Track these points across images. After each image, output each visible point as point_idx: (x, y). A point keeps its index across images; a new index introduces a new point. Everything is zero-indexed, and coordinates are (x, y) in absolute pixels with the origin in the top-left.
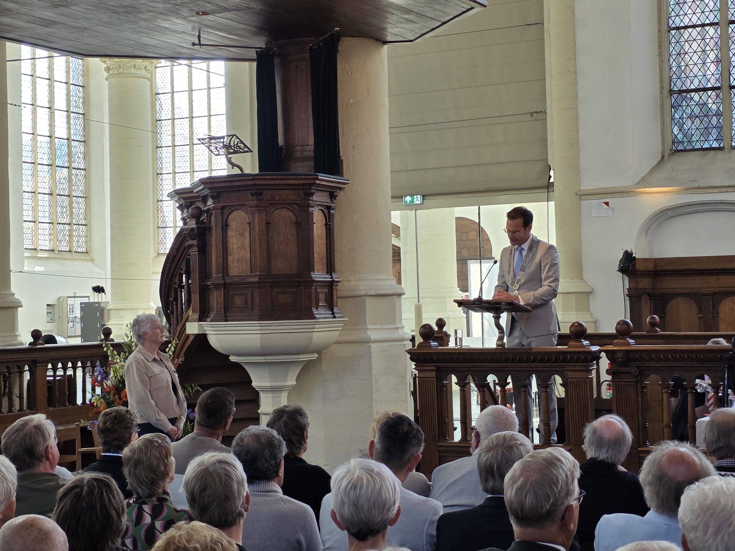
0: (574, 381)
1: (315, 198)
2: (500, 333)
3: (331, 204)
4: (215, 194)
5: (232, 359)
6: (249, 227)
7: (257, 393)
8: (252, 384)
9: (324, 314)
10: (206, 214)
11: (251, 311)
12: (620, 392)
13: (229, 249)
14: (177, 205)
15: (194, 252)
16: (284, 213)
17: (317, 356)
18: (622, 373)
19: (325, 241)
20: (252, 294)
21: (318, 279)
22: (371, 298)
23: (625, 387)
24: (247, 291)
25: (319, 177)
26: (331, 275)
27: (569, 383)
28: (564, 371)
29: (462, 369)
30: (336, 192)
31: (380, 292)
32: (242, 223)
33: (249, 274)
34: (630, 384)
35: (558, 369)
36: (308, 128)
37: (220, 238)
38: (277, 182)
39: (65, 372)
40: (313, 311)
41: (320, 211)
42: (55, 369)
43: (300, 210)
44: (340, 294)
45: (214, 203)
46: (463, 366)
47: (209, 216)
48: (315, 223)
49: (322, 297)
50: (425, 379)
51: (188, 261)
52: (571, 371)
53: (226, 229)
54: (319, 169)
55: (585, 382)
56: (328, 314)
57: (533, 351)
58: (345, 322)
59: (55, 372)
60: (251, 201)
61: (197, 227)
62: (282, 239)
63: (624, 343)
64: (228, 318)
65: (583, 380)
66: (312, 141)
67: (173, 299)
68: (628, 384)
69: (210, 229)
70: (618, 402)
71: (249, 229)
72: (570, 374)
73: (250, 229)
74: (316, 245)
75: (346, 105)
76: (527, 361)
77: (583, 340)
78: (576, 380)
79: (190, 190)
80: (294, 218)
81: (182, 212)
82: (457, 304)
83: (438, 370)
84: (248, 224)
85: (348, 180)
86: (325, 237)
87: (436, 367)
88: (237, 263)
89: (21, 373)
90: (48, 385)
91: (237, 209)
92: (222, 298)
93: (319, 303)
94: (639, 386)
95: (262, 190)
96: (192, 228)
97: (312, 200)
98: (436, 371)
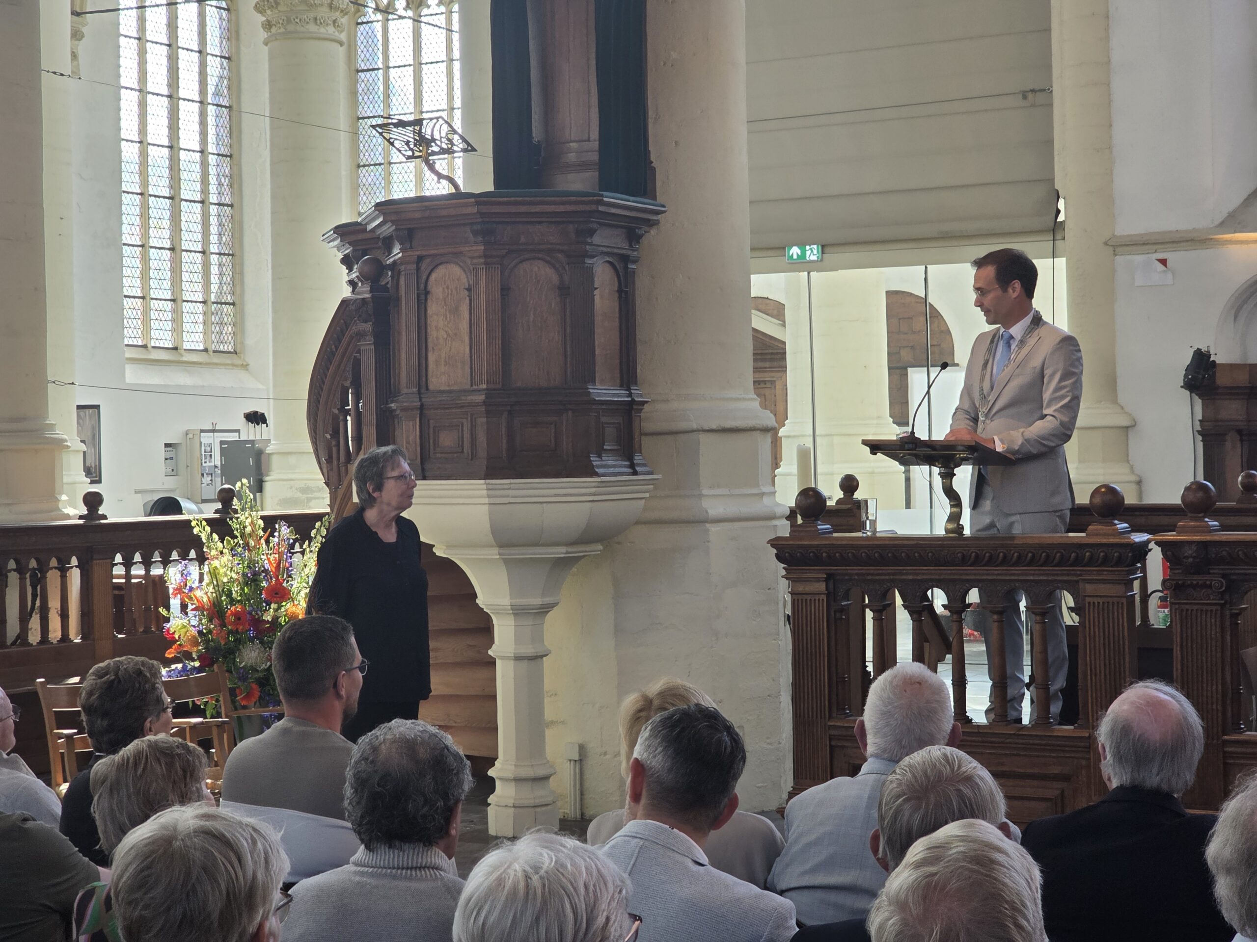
0: (1099, 603)
1: (597, 239)
2: (952, 506)
3: (629, 253)
4: (406, 232)
5: (439, 552)
6: (468, 296)
7: (487, 618)
8: (477, 601)
9: (614, 466)
10: (390, 273)
11: (472, 459)
12: (1189, 625)
13: (430, 340)
14: (340, 256)
15: (368, 346)
16: (536, 268)
17: (601, 547)
18: (1194, 587)
19: (617, 324)
20: (473, 427)
21: (602, 397)
22: (709, 435)
23: (1199, 614)
24: (464, 421)
25: (605, 199)
26: (629, 389)
27: (1087, 605)
28: (1077, 582)
29: (877, 577)
30: (640, 228)
31: (729, 424)
32: (456, 289)
33: (468, 387)
34: (1209, 608)
35: (1065, 578)
36: (589, 107)
37: (414, 319)
38: (523, 209)
39: (148, 570)
40: (591, 461)
41: (607, 265)
42: (128, 564)
43: (568, 264)
44: (647, 426)
45: (402, 250)
46: (881, 572)
47: (396, 276)
48: (596, 288)
49: (610, 431)
50: (805, 597)
51: (357, 364)
52: (1090, 582)
53: (426, 300)
54: (606, 184)
55: (1120, 605)
56: (621, 466)
57: (1016, 542)
58: (654, 482)
59: (128, 571)
60: (472, 246)
61: (373, 297)
62: (531, 319)
63: (1198, 527)
64: (427, 474)
65: (1115, 600)
66: (595, 134)
67: (330, 435)
68: (1205, 608)
69: (398, 299)
70: (1184, 644)
71: (468, 298)
72: (1089, 588)
73: (470, 300)
74: (598, 330)
75: (662, 64)
76: (1005, 561)
77: (1116, 522)
78: (1101, 600)
79: (361, 227)
80: (555, 278)
81: (350, 269)
82: (868, 449)
83: (829, 578)
84: (466, 289)
85: (664, 206)
86: (617, 315)
87: (827, 574)
88: (445, 366)
89: (63, 570)
90: (116, 592)
91: (447, 263)
92: (418, 433)
93: (604, 445)
94: (1228, 613)
95: (496, 225)
96: (363, 299)
97: (591, 244)
98: (827, 580)
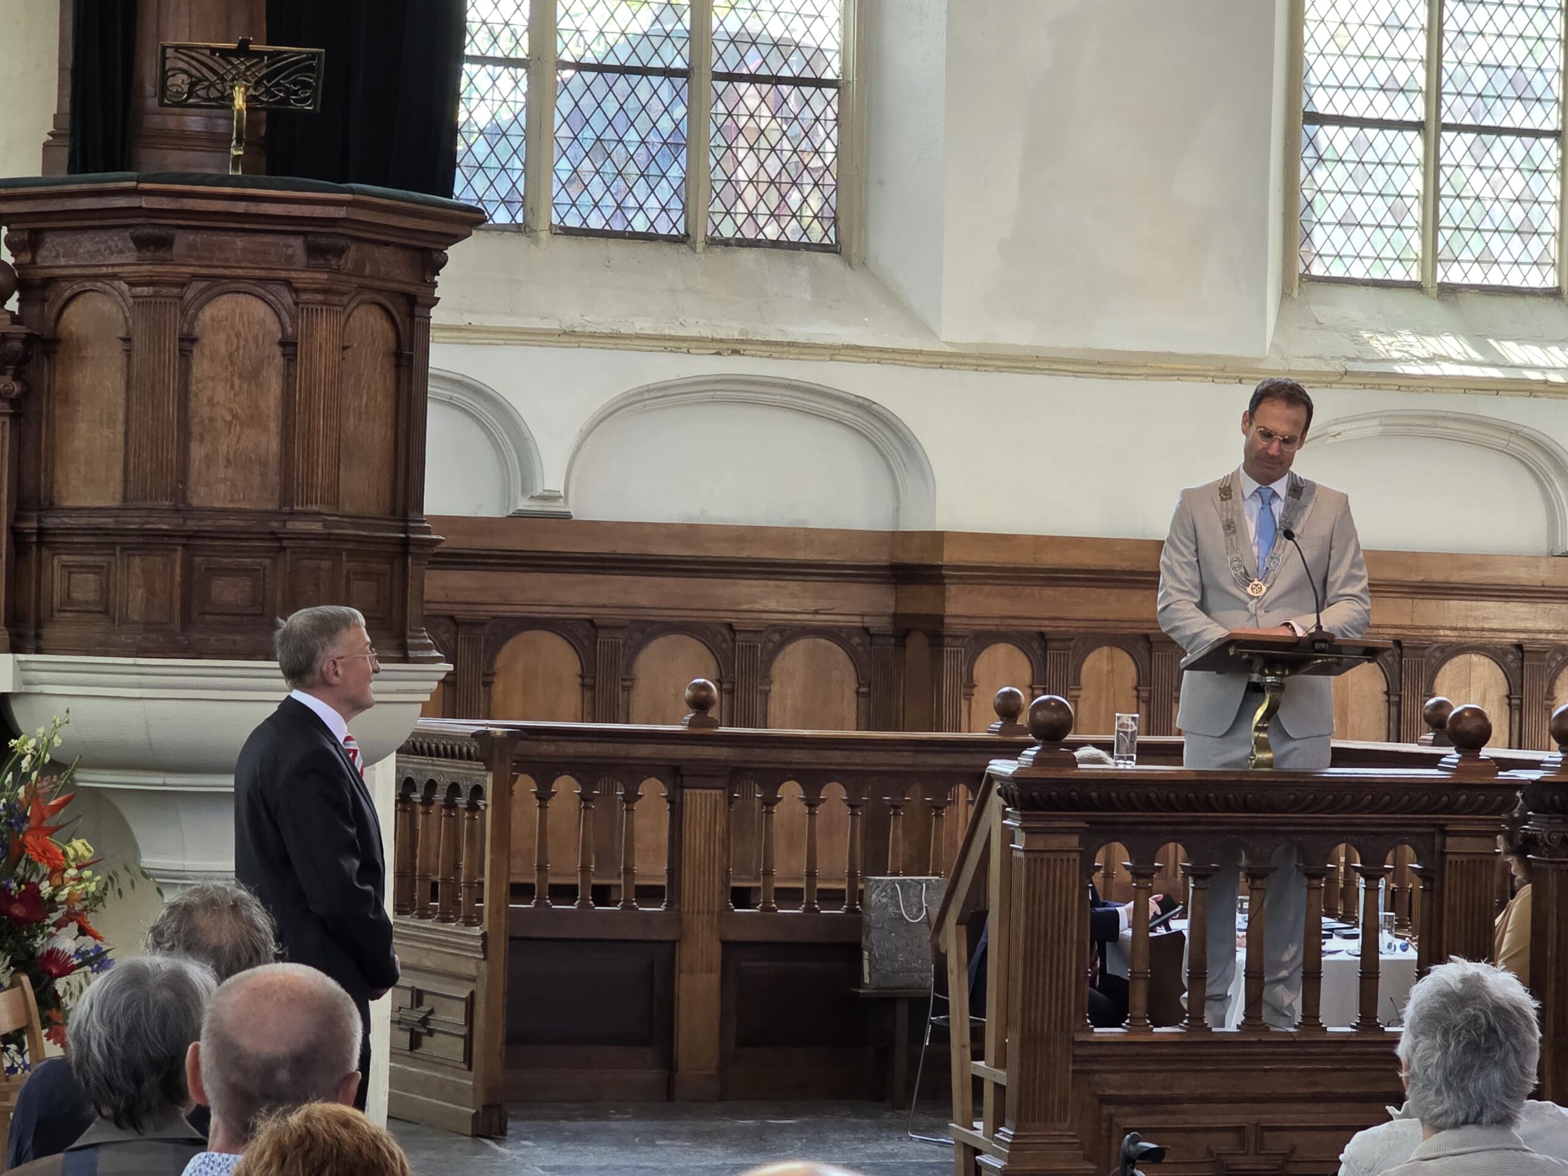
0: (1462, 862)
6: (284, 354)
27: (1447, 866)
28: (1432, 834)
32: (256, 339)
50: (1046, 856)
52: (1455, 833)
55: (1490, 865)
60: (303, 271)
65: (1484, 858)
71: (281, 360)
72: (1452, 842)
73: (287, 362)
78: (1464, 859)
80: (392, 338)
84: (278, 343)
87: (1086, 822)
88: (226, 467)
91: (238, 292)
95: (349, 242)
98: (1082, 831)
